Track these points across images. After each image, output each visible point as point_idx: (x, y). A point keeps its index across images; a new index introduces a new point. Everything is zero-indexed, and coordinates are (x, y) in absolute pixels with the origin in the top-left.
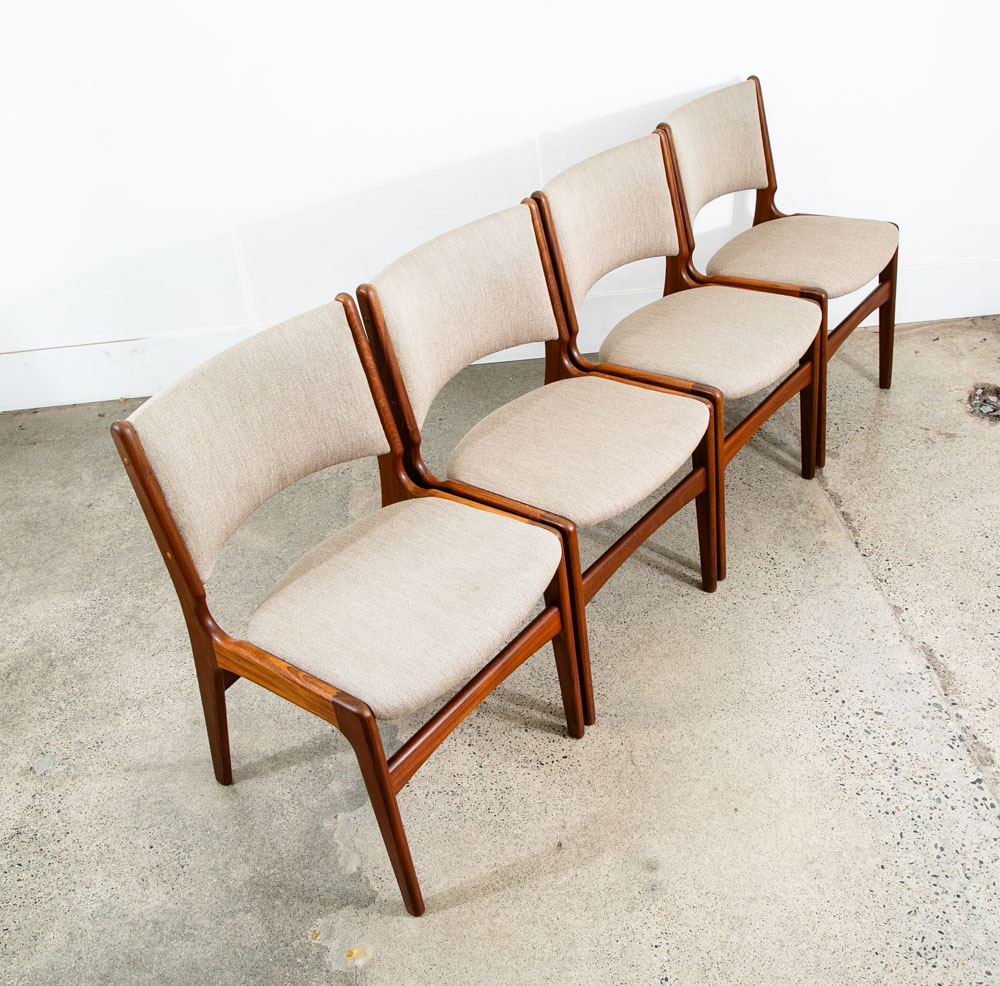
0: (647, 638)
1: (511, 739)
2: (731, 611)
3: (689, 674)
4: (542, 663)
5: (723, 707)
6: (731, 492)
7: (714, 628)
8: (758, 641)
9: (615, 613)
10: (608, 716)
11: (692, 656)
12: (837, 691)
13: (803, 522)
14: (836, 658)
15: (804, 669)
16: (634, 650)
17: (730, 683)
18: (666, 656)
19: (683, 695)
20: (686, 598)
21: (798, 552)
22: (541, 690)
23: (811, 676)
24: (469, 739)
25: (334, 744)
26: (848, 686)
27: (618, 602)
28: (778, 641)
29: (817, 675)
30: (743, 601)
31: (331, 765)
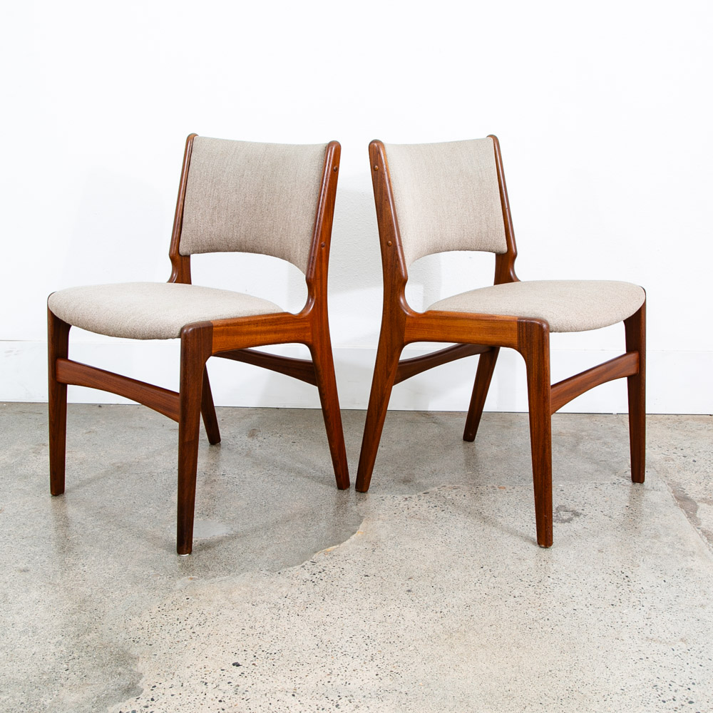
0: (464, 627)
1: (272, 701)
2: (569, 616)
3: (506, 666)
4: (333, 636)
5: (542, 701)
6: (589, 521)
7: (545, 629)
8: (597, 644)
9: (431, 603)
10: (397, 693)
11: (514, 649)
12: (691, 702)
13: (668, 551)
14: (693, 670)
15: (651, 677)
16: (446, 637)
17: (555, 679)
18: (482, 646)
19: (494, 684)
20: (517, 599)
21: (658, 574)
22: (324, 660)
23: (660, 684)
24: (223, 695)
25: (63, 681)
26: (706, 699)
27: (438, 594)
28: (622, 648)
29: (667, 684)
30: (585, 609)
31: (49, 701)
